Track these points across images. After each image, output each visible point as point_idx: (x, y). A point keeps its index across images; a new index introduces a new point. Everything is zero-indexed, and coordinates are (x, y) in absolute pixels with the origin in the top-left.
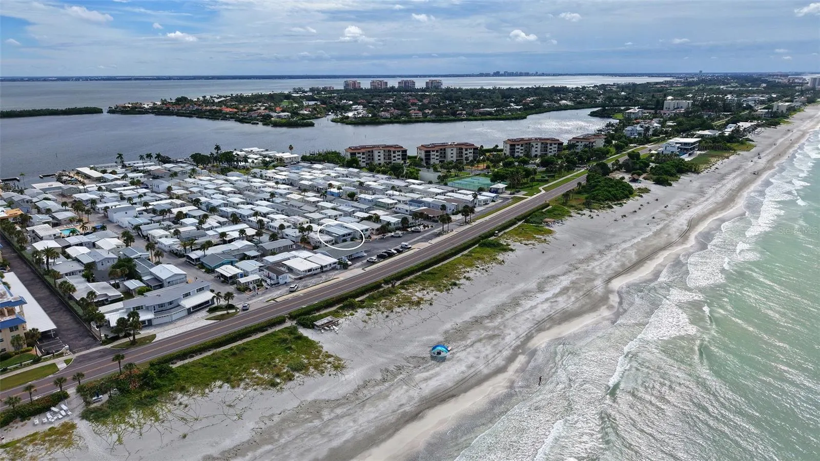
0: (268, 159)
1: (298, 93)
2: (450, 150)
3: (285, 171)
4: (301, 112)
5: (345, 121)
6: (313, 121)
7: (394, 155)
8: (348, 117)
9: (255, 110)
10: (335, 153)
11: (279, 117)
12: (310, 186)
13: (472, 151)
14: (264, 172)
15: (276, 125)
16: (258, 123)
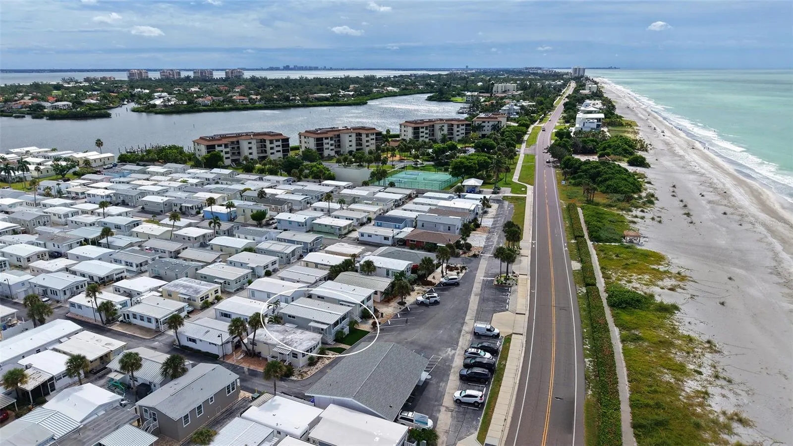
0: (64, 163)
1: (69, 84)
2: (347, 136)
3: (102, 181)
4: (86, 101)
5: (151, 110)
6: (109, 111)
7: (272, 146)
8: (155, 105)
9: (16, 101)
10: (175, 147)
11: (56, 107)
12: (165, 204)
13: (374, 137)
14: (63, 185)
15: (52, 117)
16: (24, 117)
